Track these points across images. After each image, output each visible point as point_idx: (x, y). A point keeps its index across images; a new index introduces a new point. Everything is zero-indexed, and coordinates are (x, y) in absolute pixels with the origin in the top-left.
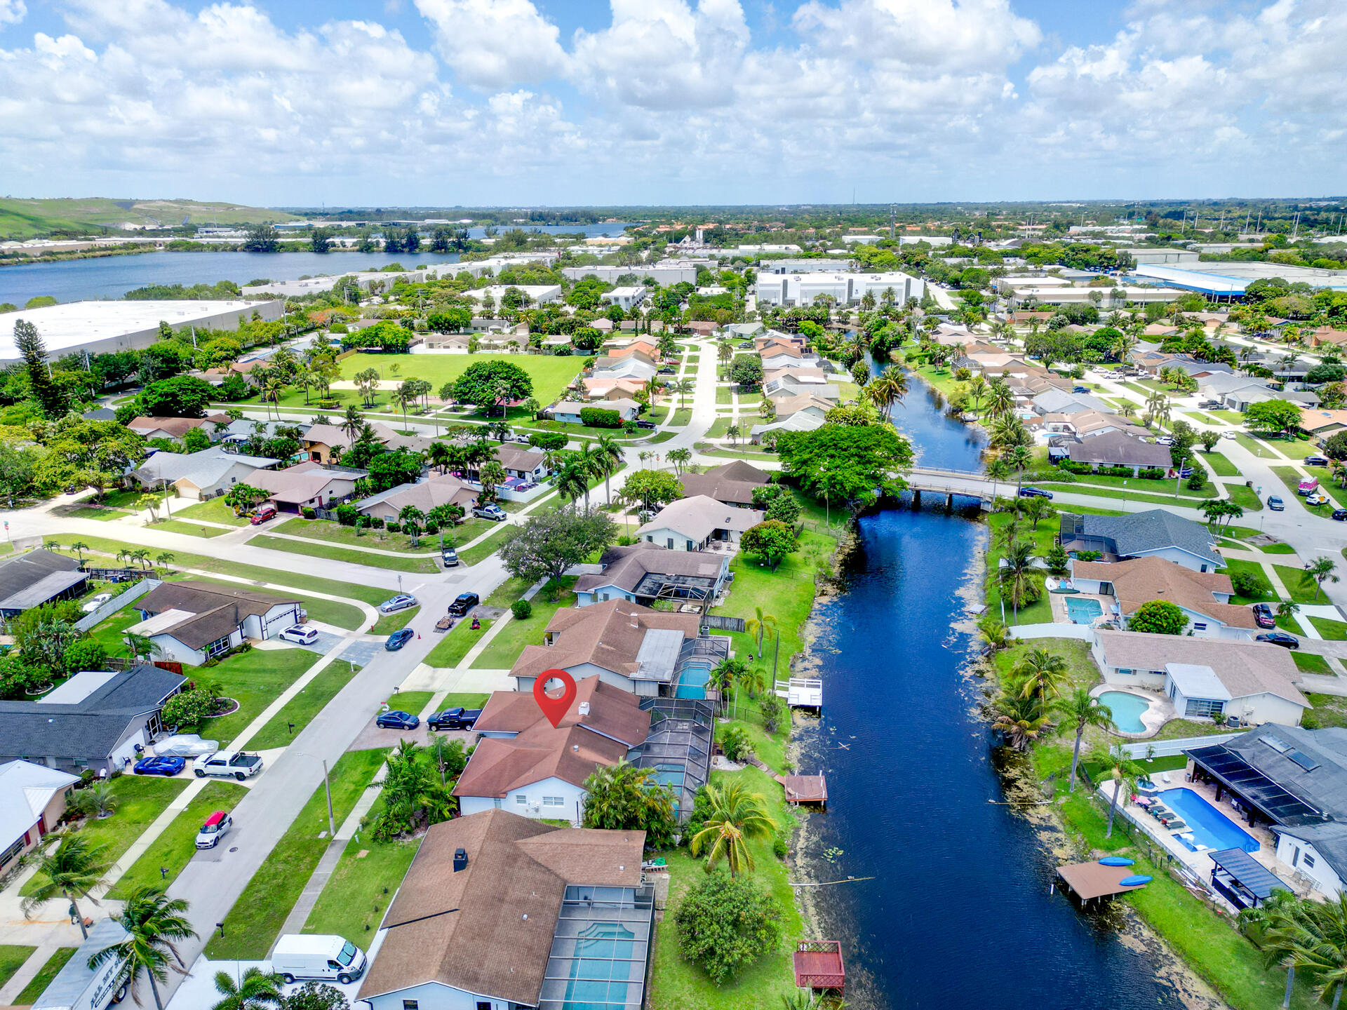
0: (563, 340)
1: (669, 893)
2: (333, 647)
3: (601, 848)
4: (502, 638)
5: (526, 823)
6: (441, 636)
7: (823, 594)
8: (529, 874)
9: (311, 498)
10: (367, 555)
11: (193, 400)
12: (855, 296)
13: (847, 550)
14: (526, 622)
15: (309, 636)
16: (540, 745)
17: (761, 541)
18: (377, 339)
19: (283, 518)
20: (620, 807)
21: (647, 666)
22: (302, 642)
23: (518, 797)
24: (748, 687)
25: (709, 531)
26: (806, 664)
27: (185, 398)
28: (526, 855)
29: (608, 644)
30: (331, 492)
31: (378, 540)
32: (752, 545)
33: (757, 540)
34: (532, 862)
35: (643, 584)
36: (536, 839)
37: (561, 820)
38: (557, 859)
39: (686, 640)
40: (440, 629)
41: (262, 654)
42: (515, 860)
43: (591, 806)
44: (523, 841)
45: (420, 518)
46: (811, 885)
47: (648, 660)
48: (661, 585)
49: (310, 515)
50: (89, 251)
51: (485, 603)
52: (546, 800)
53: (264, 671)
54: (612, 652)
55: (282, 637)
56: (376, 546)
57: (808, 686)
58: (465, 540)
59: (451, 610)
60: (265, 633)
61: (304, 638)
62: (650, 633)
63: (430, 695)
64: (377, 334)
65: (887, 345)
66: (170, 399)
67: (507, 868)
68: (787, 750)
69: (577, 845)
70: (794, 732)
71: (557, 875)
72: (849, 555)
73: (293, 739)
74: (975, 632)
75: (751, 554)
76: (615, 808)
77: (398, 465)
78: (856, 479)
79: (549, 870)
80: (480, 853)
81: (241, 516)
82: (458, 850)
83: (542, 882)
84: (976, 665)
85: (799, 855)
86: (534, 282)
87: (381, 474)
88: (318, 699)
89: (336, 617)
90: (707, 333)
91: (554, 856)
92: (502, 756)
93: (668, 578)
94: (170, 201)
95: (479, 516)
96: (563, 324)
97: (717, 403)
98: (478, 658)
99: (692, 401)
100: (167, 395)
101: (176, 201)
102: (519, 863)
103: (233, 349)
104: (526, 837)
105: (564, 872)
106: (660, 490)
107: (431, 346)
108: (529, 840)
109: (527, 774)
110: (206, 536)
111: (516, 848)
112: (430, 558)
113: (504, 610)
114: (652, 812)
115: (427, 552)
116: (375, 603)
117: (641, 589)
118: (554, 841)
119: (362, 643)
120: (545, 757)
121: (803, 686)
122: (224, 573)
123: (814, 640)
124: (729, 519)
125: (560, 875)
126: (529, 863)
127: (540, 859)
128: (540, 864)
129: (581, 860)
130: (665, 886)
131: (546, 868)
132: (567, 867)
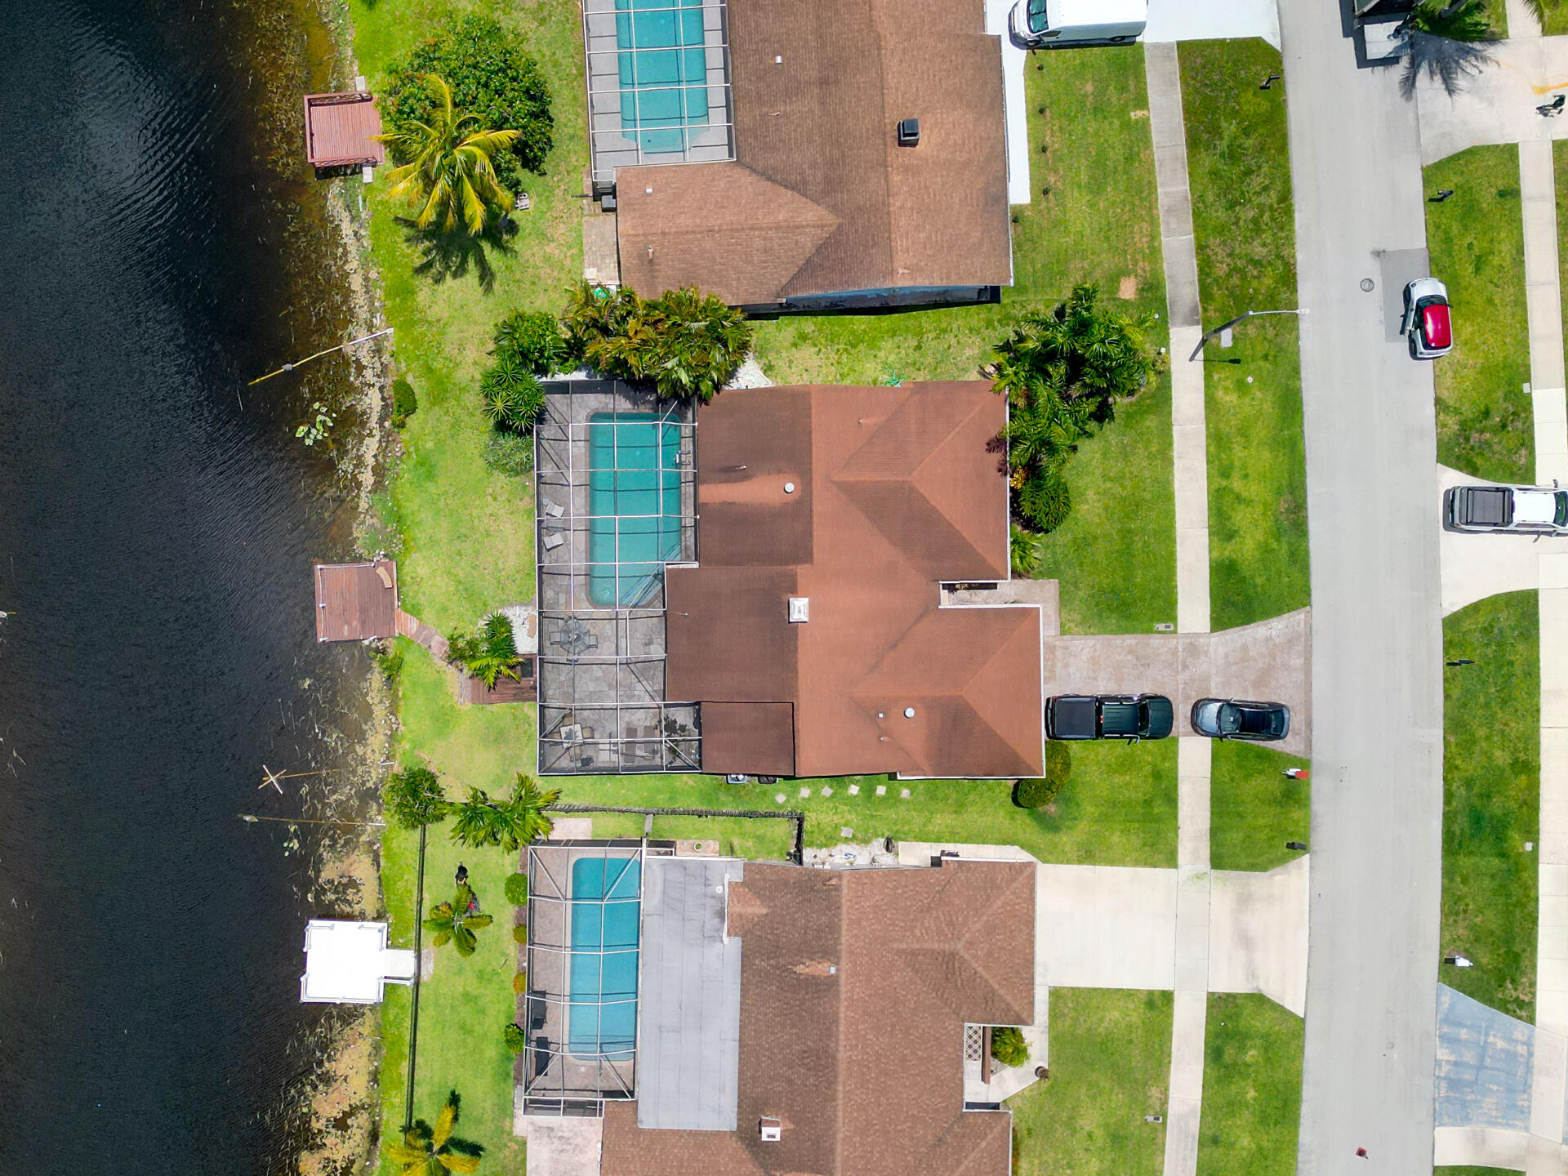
8: (797, 158)
28: (815, 200)
34: (799, 185)
38: (761, 198)
42: (828, 180)
44: (828, 231)
67: (836, 155)
71: (753, 170)
79: (769, 179)
80: (885, 166)
91: (767, 203)
102: (819, 175)
105: (741, 176)
111: (834, 209)
125: (747, 173)
126: (805, 183)
127: (789, 196)
128: (786, 187)
129: (719, 199)
130: (590, 253)
131: (774, 181)
132: (740, 187)
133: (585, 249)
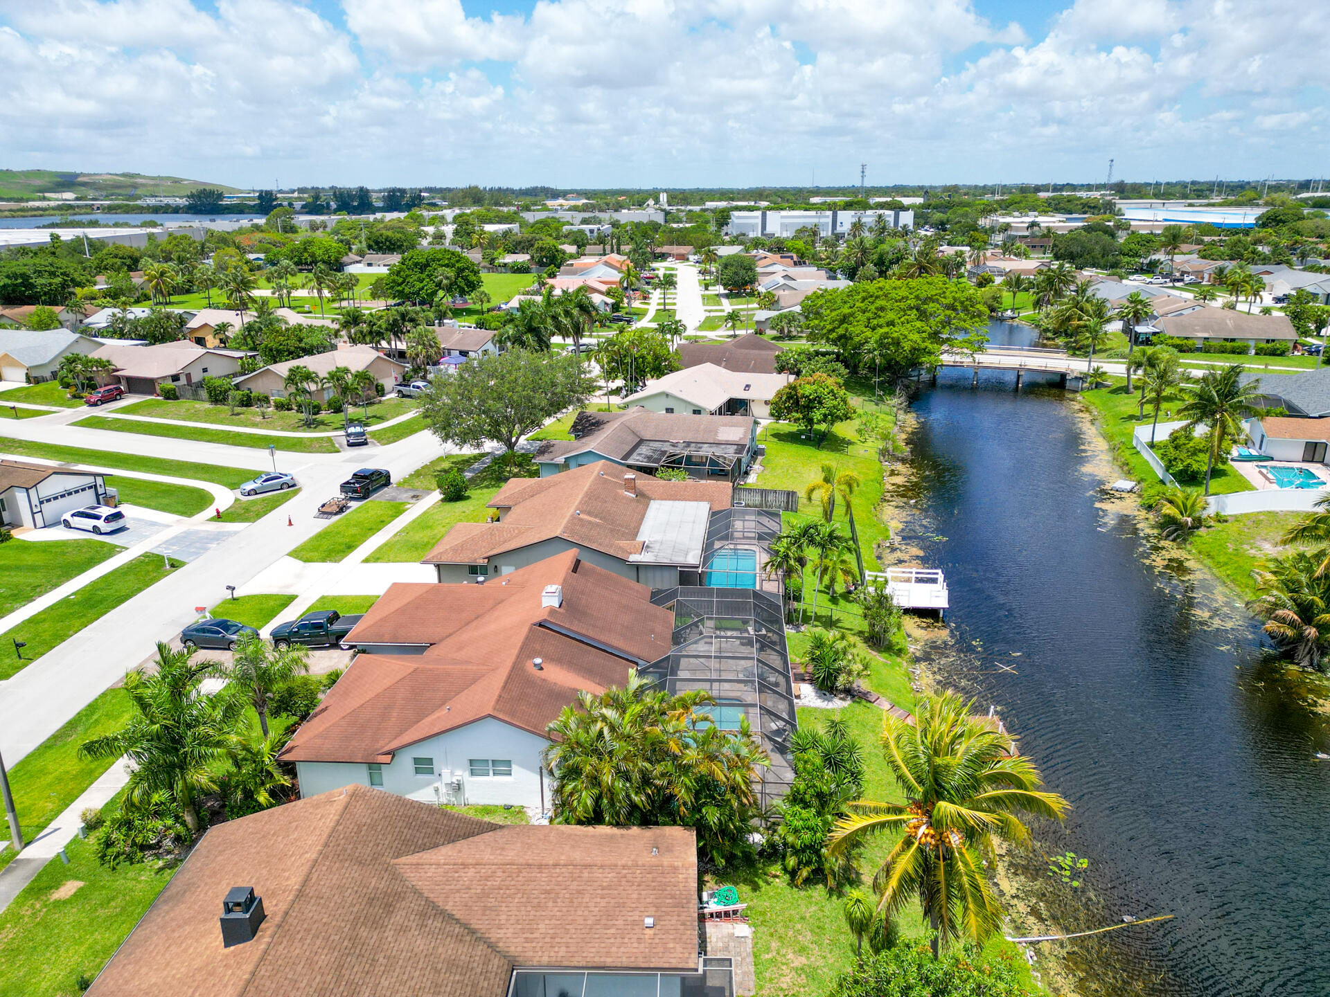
0: (522, 258)
1: (758, 974)
2: (147, 537)
3: (598, 874)
4: (422, 523)
5: (424, 815)
6: (325, 523)
7: (893, 473)
8: (421, 944)
9: (173, 372)
10: (239, 435)
11: (51, 284)
12: (839, 229)
13: (909, 430)
14: (459, 505)
15: (108, 519)
16: (467, 662)
17: (803, 402)
18: (306, 255)
19: (131, 400)
20: (636, 776)
21: (657, 546)
22: (96, 530)
23: (417, 760)
24: (826, 579)
25: (722, 399)
26: (898, 554)
27: (41, 281)
28: (417, 892)
29: (589, 514)
30: (205, 370)
31: (259, 419)
32: (789, 410)
33: (797, 402)
34: (432, 911)
35: (638, 451)
36: (445, 853)
37: (508, 808)
38: (492, 902)
39: (714, 514)
40: (324, 512)
41: (26, 547)
42: (389, 908)
43: (573, 772)
44: (414, 858)
45: (313, 381)
46: (1052, 937)
47: (657, 537)
48: (666, 452)
49: (171, 395)
50: (18, 210)
51: (399, 484)
52: (477, 766)
53: (18, 568)
54: (597, 525)
55: (67, 524)
56: (255, 425)
57: (919, 580)
58: (381, 418)
59: (345, 487)
60: (38, 517)
61: (100, 523)
62: (654, 506)
63: (291, 599)
64: (305, 249)
65: (887, 263)
66: (20, 281)
67: (364, 932)
68: (911, 677)
69: (540, 867)
70: (913, 649)
71: (492, 946)
72: (913, 433)
73: (19, 668)
74: (1136, 513)
75: (785, 426)
76: (626, 777)
77: (301, 340)
78: (915, 337)
79: (473, 932)
80: (300, 894)
81: (74, 397)
82: (236, 891)
83: (452, 964)
84: (1164, 552)
85: (1001, 868)
86: (491, 222)
87: (278, 351)
88: (93, 607)
89: (165, 501)
90: (683, 258)
91: (485, 895)
92: (387, 682)
93: (674, 445)
94: (117, 175)
95: (404, 396)
96: (520, 242)
97: (704, 304)
98: (380, 549)
99: (675, 304)
100: (15, 276)
101: (124, 175)
102: (398, 918)
103: (130, 257)
104: (424, 848)
105: (511, 939)
106: (649, 358)
107: (370, 265)
108: (427, 856)
109: (437, 715)
110: (17, 417)
111: (395, 876)
112: (329, 438)
113: (428, 491)
114: (706, 789)
115: (325, 431)
116: (233, 486)
117: (635, 456)
118: (488, 856)
119: (197, 532)
120: (474, 681)
121: (908, 580)
122: (21, 454)
123: (901, 526)
124: (748, 386)
125: (501, 944)
126: (423, 915)
127: (451, 904)
128: (451, 917)
129: (550, 904)
130: (744, 954)
131: (466, 926)
132: (518, 922)
133: (750, 959)
